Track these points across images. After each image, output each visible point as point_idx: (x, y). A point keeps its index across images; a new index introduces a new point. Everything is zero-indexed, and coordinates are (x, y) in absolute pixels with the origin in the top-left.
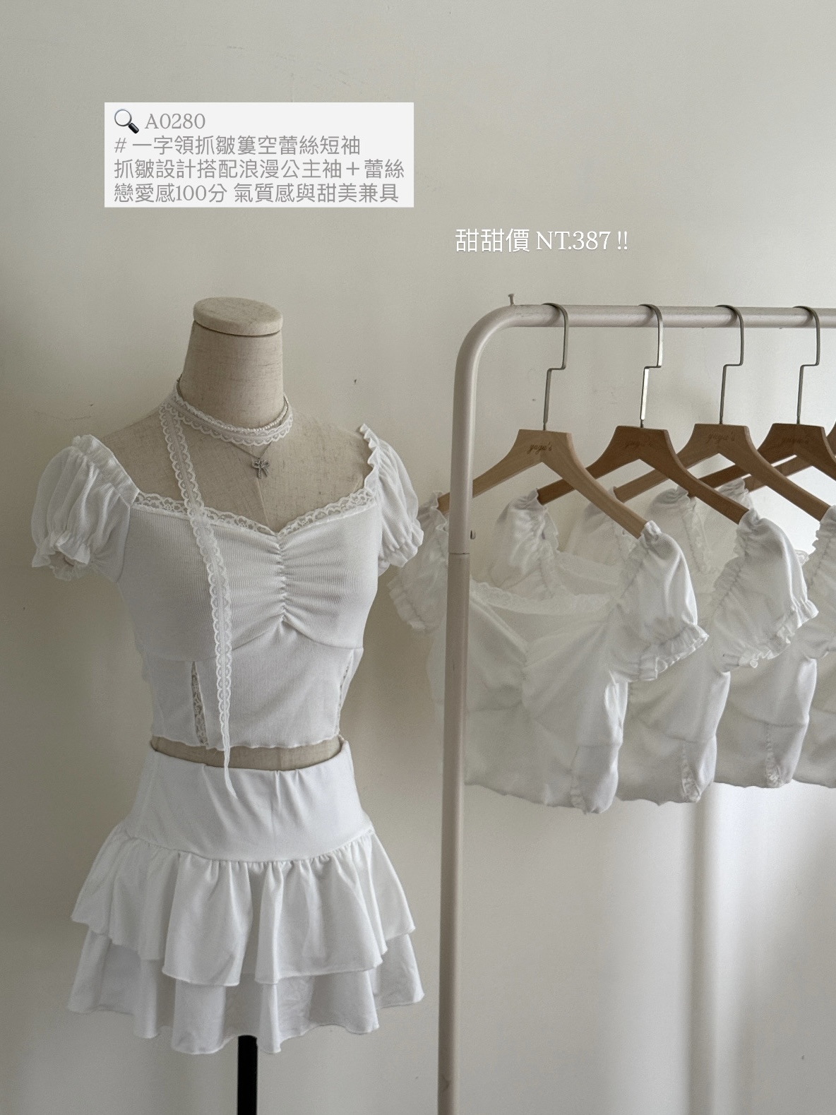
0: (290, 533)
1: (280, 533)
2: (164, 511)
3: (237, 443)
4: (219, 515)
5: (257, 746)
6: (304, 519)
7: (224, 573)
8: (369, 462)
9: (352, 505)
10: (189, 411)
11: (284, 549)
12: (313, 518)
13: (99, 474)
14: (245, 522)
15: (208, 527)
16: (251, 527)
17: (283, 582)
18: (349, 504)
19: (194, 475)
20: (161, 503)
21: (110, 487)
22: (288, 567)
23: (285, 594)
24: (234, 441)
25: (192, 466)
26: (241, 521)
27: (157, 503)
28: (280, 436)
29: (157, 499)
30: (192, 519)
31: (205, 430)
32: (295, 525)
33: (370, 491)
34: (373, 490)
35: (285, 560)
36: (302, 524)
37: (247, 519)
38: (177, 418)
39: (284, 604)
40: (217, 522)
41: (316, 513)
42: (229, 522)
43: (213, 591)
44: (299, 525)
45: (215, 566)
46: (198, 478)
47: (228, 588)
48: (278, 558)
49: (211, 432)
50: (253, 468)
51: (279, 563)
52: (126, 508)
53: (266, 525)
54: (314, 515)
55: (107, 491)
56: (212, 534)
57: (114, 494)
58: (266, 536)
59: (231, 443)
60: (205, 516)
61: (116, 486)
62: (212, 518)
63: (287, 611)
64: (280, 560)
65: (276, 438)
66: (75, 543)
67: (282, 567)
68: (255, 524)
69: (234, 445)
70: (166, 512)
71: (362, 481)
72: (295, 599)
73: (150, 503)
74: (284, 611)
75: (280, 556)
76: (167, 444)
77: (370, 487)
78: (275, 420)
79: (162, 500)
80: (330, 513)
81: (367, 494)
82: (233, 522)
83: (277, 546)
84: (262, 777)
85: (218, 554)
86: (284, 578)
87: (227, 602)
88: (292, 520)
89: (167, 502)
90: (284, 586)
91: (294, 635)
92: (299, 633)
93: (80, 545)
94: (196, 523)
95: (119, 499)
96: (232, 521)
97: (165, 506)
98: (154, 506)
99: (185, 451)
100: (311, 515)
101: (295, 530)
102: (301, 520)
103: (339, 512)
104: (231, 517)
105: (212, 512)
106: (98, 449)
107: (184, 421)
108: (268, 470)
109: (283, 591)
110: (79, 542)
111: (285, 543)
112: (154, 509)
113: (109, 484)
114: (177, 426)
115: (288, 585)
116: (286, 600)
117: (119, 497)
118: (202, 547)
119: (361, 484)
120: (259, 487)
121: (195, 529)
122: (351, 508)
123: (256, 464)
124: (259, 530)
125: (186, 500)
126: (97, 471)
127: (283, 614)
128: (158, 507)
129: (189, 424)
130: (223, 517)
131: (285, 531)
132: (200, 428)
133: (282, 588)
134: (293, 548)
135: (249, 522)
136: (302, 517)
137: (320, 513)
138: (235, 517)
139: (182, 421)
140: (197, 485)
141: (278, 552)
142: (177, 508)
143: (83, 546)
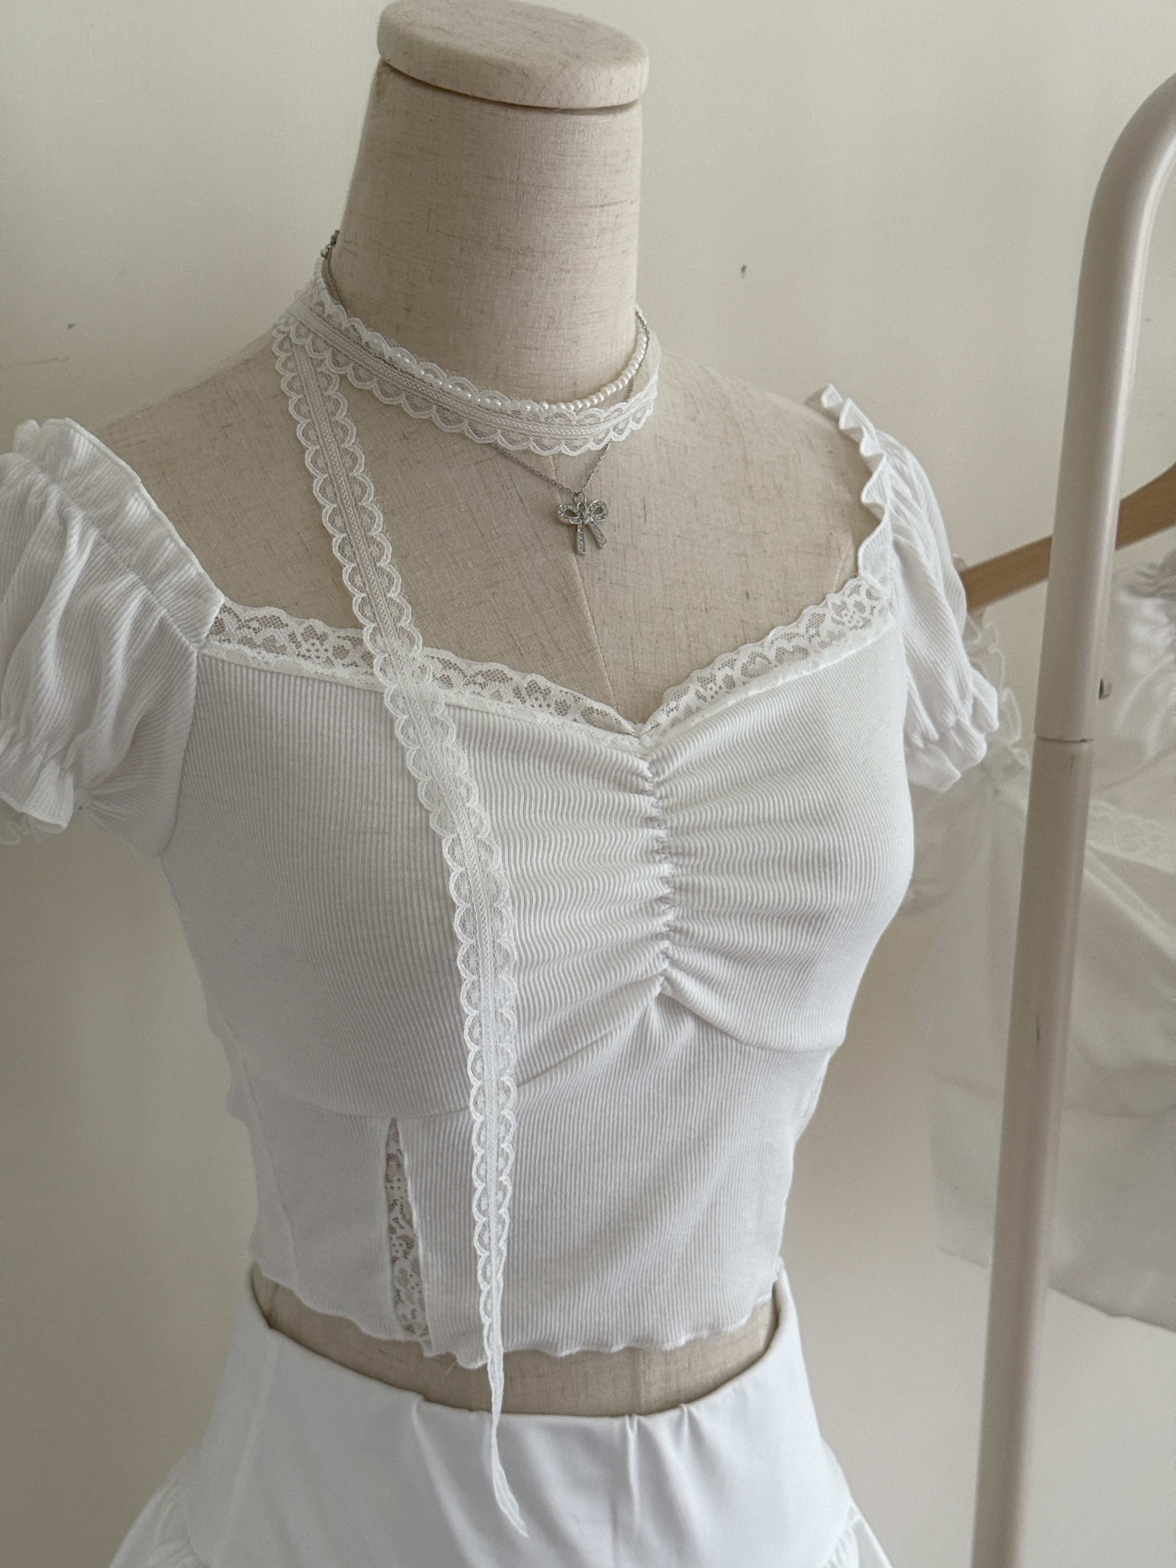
0: (674, 723)
1: (648, 727)
2: (301, 661)
3: (510, 447)
4: (470, 672)
5: (575, 1350)
6: (713, 679)
7: (497, 864)
8: (865, 498)
9: (837, 629)
10: (367, 347)
11: (662, 777)
12: (736, 673)
13: (97, 544)
14: (546, 693)
15: (440, 711)
16: (562, 709)
17: (665, 880)
18: (828, 625)
19: (389, 550)
20: (292, 637)
21: (133, 587)
22: (675, 831)
23: (670, 917)
24: (503, 443)
25: (380, 518)
26: (533, 688)
27: (281, 636)
28: (632, 425)
29: (276, 623)
30: (390, 688)
31: (415, 407)
32: (688, 699)
33: (875, 582)
34: (883, 581)
35: (665, 809)
36: (708, 694)
37: (550, 684)
38: (328, 367)
39: (667, 943)
40: (465, 697)
41: (743, 656)
42: (498, 696)
43: (463, 925)
44: (699, 696)
45: (468, 844)
46: (400, 556)
47: (507, 911)
48: (646, 804)
49: (433, 414)
50: (562, 524)
51: (650, 821)
52: (184, 654)
53: (606, 701)
54: (738, 665)
55: (124, 597)
56: (451, 740)
57: (147, 609)
58: (611, 736)
59: (495, 447)
60: (429, 677)
61: (151, 582)
62: (447, 682)
63: (674, 963)
64: (655, 812)
65: (621, 432)
66: (25, 758)
67: (661, 833)
68: (577, 700)
69: (503, 453)
70: (309, 667)
71: (851, 553)
72: (697, 928)
73: (258, 639)
74: (666, 965)
75: (652, 799)
76: (303, 450)
77: (874, 571)
78: (617, 376)
79: (297, 627)
80: (781, 656)
81: (869, 595)
82: (511, 696)
83: (644, 766)
84: (588, 1439)
85: (474, 803)
86: (666, 869)
87: (507, 956)
88: (680, 680)
89: (310, 633)
90: (666, 891)
91: (688, 1029)
92: (704, 1023)
93: (42, 766)
94: (400, 702)
95: (163, 626)
96: (506, 690)
97: (305, 646)
98: (270, 645)
99: (359, 472)
100: (731, 664)
101: (689, 712)
102: (704, 681)
103: (805, 652)
104: (504, 679)
105: (447, 664)
106: (94, 462)
107: (351, 378)
108: (605, 529)
109: (663, 907)
110: (38, 759)
111: (665, 759)
112: (270, 657)
113: (131, 577)
114: (331, 392)
115: (679, 888)
116: (674, 932)
117: (162, 621)
118: (423, 781)
119: (850, 564)
120: (579, 580)
121: (401, 719)
122: (834, 637)
123: (571, 513)
124: (588, 716)
125: (369, 627)
126: (93, 535)
127: (664, 974)
128: (282, 650)
129: (366, 386)
130: (480, 679)
131: (662, 718)
132: (402, 400)
133: (663, 899)
134: (688, 770)
135: (557, 691)
136: (706, 673)
137: (753, 657)
138: (516, 676)
139: (343, 377)
140: (398, 580)
141: (648, 786)
142: (341, 652)
143: (51, 772)
